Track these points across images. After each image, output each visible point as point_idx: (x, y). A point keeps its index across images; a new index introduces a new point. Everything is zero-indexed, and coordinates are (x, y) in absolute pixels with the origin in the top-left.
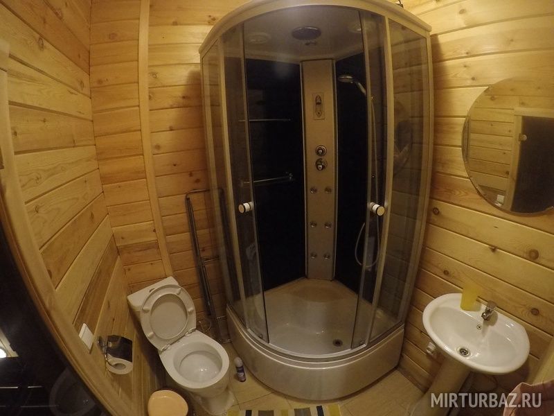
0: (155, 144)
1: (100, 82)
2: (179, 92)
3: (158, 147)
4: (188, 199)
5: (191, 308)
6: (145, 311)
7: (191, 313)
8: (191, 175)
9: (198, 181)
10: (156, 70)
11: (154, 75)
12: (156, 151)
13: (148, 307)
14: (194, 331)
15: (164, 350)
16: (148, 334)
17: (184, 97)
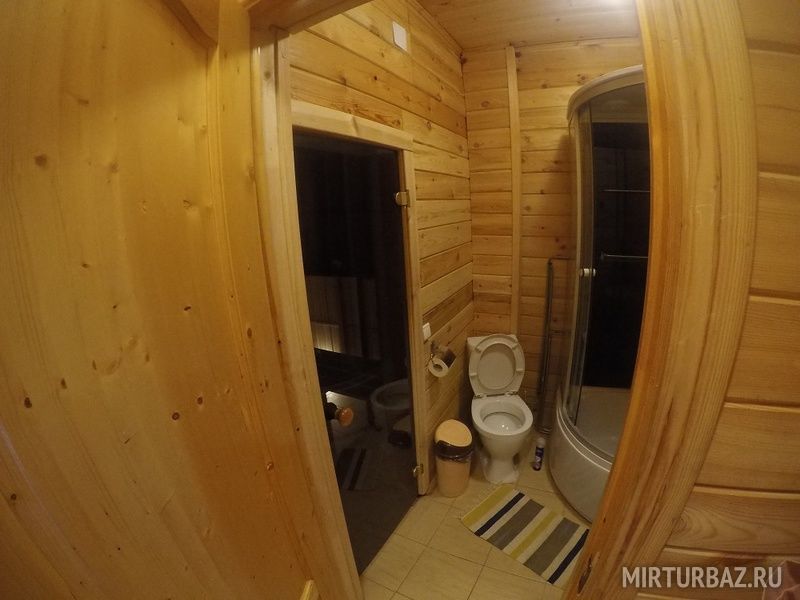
0: (525, 206)
1: (477, 145)
2: (551, 156)
3: (528, 208)
4: (550, 264)
5: (521, 368)
6: (477, 351)
7: (520, 373)
8: (557, 240)
9: (563, 247)
10: (528, 134)
11: (527, 139)
12: (526, 212)
13: (482, 348)
14: (514, 394)
15: (479, 397)
16: (472, 374)
17: (556, 162)
